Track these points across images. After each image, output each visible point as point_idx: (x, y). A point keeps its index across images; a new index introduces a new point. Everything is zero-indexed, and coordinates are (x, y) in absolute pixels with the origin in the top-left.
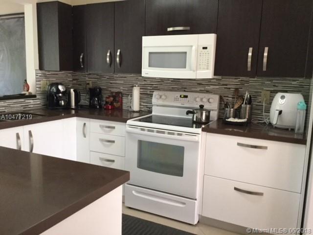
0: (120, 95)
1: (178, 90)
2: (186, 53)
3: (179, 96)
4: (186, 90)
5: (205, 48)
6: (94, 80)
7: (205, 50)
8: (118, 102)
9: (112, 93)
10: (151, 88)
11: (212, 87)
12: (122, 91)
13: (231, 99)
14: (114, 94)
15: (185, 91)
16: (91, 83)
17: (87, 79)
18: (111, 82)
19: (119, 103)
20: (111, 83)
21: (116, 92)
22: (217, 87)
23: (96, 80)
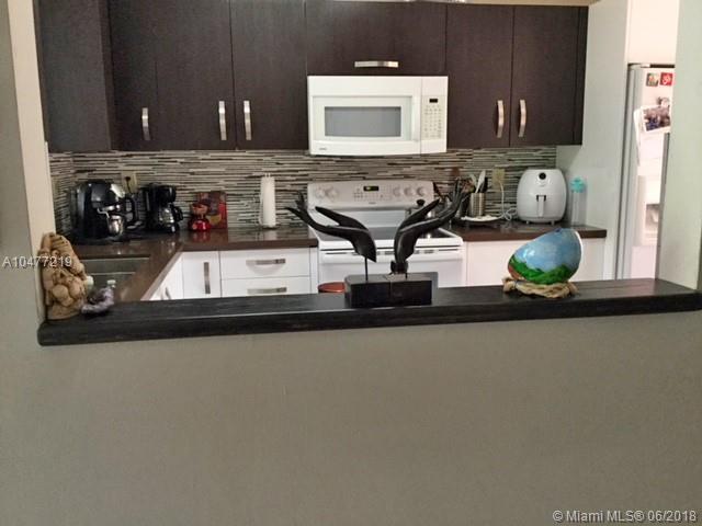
0: (222, 197)
1: (352, 177)
2: (399, 109)
3: (362, 189)
4: (367, 176)
5: (434, 101)
6: (139, 168)
7: (433, 104)
8: (216, 213)
9: (198, 194)
10: (294, 178)
11: (413, 168)
12: (223, 189)
13: (447, 186)
14: (205, 197)
15: (364, 179)
16: (134, 176)
17: (122, 167)
18: (191, 170)
19: (220, 216)
20: (193, 173)
21: (209, 193)
22: (422, 167)
23: (150, 168)
